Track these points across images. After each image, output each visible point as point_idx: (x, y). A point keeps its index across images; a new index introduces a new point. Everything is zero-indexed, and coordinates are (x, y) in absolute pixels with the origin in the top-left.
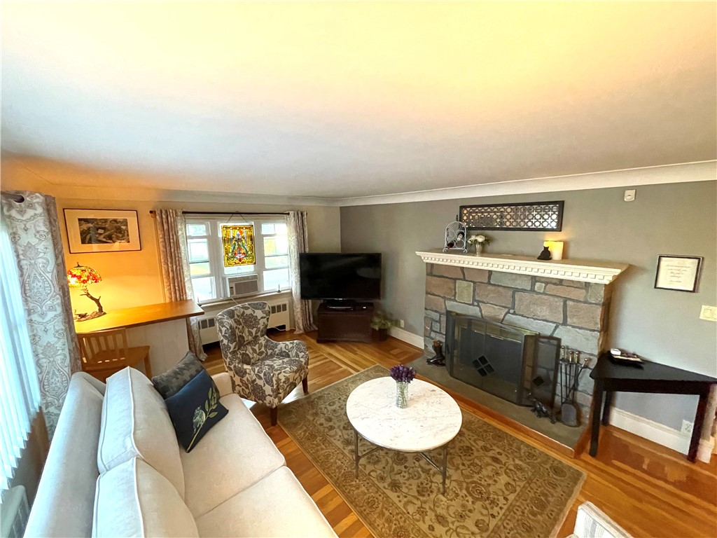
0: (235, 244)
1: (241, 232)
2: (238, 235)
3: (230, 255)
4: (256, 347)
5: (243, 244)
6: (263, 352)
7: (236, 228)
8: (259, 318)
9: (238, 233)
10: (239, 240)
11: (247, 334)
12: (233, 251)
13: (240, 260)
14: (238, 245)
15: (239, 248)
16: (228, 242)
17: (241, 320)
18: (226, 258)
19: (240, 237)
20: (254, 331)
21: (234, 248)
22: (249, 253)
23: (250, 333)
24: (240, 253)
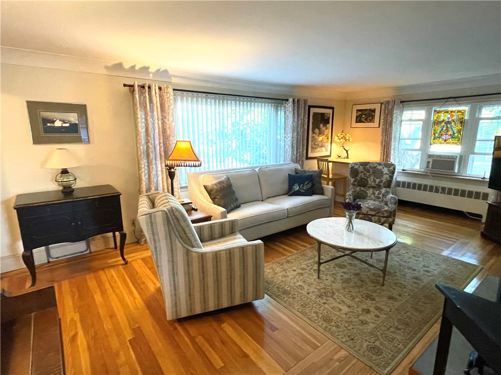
0: (444, 125)
1: (452, 116)
2: (449, 118)
3: (437, 135)
4: (377, 193)
5: (451, 126)
6: (380, 198)
7: (447, 112)
8: (384, 173)
9: (449, 116)
10: (449, 123)
11: (372, 180)
12: (440, 132)
13: (445, 141)
14: (447, 127)
15: (447, 130)
16: (437, 124)
17: (371, 170)
18: (433, 138)
19: (450, 120)
20: (378, 181)
21: (442, 129)
22: (456, 135)
23: (374, 181)
24: (446, 135)
